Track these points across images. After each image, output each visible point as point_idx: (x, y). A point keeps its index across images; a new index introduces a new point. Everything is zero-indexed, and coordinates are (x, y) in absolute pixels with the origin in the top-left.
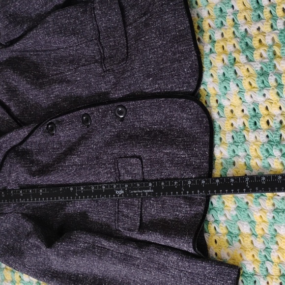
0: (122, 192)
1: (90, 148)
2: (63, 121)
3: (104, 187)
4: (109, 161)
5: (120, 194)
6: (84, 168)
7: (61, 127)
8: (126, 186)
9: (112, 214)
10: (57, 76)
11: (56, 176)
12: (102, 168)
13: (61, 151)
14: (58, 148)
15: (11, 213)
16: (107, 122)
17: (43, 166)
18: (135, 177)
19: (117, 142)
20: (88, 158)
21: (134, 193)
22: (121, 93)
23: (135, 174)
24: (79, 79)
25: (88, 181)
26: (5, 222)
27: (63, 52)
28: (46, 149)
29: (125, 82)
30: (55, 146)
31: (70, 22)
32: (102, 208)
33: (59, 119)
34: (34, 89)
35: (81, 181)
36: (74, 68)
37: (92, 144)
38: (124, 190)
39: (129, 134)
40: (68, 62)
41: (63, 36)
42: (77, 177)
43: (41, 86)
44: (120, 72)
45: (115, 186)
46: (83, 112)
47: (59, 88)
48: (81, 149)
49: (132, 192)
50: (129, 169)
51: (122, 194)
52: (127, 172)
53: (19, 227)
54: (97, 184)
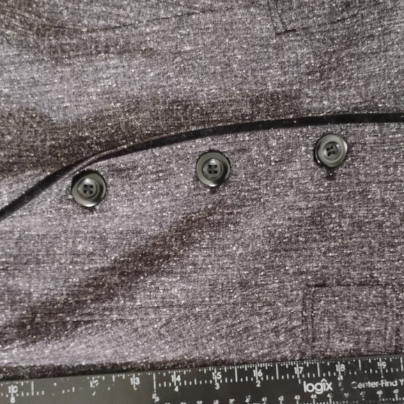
0: (324, 386)
1: (227, 256)
2: (135, 168)
3: (258, 374)
4: (287, 296)
5: (320, 392)
6: (196, 316)
7: (127, 187)
8: (341, 368)
10: (110, 34)
12: (260, 315)
14: (92, 254)
16: (291, 179)
18: (368, 342)
19: (315, 240)
21: (367, 389)
23: (368, 333)
24: (188, 48)
25: (196, 354)
28: (48, 255)
29: (359, 67)
33: (120, 161)
34: (32, 63)
36: (176, 16)
38: (331, 379)
39: (351, 217)
42: (166, 343)
44: (332, 39)
45: (298, 370)
47: (120, 70)
48: (197, 255)
49: (361, 386)
50: (350, 319)
51: (325, 393)
52: (342, 327)
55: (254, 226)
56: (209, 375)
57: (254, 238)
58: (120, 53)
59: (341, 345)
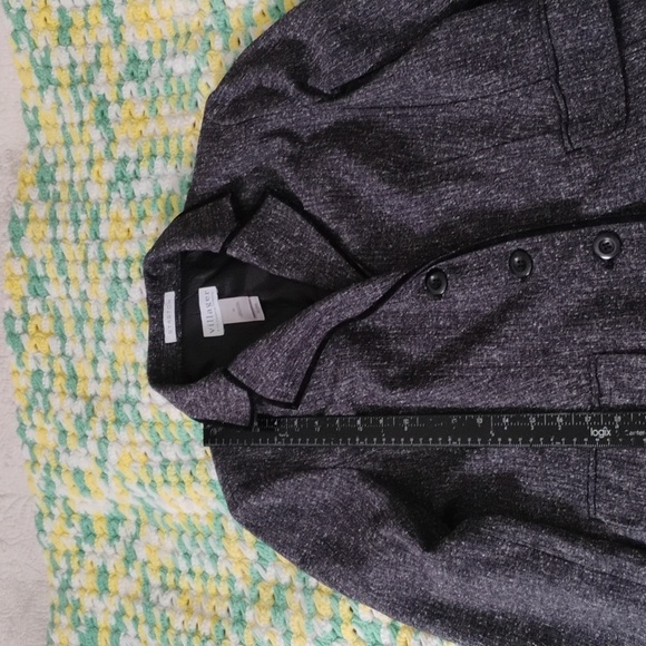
0: (605, 432)
1: (530, 330)
2: (465, 266)
3: (560, 420)
4: (575, 361)
5: (602, 436)
6: (513, 375)
7: (460, 280)
8: (618, 419)
9: (580, 481)
10: (451, 164)
11: (446, 389)
12: (557, 375)
13: (454, 335)
14: (449, 327)
15: (334, 467)
16: (574, 271)
17: (413, 367)
18: (640, 398)
19: (595, 317)
20: (523, 352)
21: (636, 436)
22: (609, 203)
23: (640, 391)
24: (503, 170)
25: (519, 403)
26: (320, 488)
27: (467, 108)
28: (421, 328)
29: (620, 178)
30: (441, 323)
31: (487, 41)
32: (555, 468)
33: (456, 261)
34: (398, 194)
35: (503, 404)
36: (494, 146)
37: (535, 319)
39: (627, 298)
40: (477, 133)
41: (470, 73)
42: (494, 394)
43: (414, 187)
44: (607, 154)
45: (588, 419)
46: (512, 245)
47: (456, 192)
48: (507, 330)
49: (631, 433)
50: (626, 380)
51: (606, 437)
52: (620, 387)
53: (352, 500)
54: (542, 411)
55: (548, 307)
56: (527, 420)
57: (549, 316)
58: (456, 180)
59: (620, 400)
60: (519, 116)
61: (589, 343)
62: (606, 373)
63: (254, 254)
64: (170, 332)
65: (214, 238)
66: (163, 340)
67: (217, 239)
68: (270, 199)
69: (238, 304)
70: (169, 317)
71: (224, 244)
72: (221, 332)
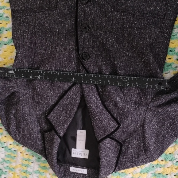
1: (104, 27)
2: (82, 46)
7: (86, 48)
20: (111, 32)
33: (80, 49)
55: (99, 20)
57: (101, 21)
60: (43, 24)
61: (112, 10)
62: (121, 7)
63: (64, 125)
64: (83, 171)
65: (55, 139)
66: (86, 175)
67: (55, 137)
68: (49, 117)
69: (79, 140)
70: (78, 170)
71: (58, 135)
72: (88, 151)
